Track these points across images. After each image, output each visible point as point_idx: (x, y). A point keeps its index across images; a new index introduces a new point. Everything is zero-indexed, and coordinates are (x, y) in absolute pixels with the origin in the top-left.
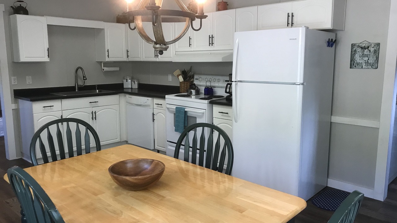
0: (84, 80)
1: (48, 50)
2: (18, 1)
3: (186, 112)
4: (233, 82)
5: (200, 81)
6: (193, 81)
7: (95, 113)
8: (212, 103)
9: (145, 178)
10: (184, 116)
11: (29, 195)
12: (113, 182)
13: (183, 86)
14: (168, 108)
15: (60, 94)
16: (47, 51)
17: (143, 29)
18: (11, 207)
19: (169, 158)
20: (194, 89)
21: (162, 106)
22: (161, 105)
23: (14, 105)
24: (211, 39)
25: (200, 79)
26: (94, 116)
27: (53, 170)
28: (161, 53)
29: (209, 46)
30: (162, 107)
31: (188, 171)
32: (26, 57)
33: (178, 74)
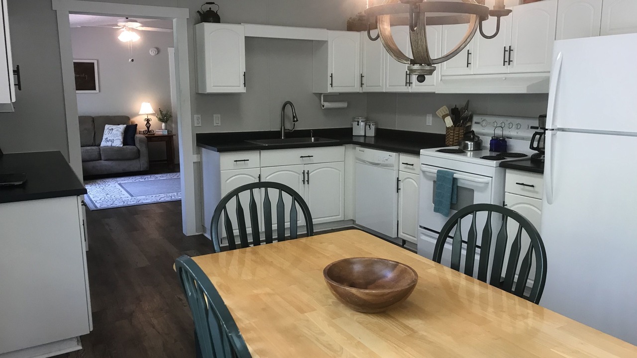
0: (294, 121)
1: (244, 75)
2: (207, 3)
3: (455, 180)
4: (547, 130)
5: (483, 126)
6: (470, 126)
7: (308, 173)
8: (504, 166)
9: (383, 295)
10: (451, 186)
11: (203, 304)
12: (329, 292)
13: (451, 134)
14: (424, 172)
15: (259, 143)
16: (243, 77)
17: (391, 38)
18: (185, 306)
19: (423, 261)
20: (470, 140)
21: (414, 167)
22: (412, 165)
23: (195, 156)
24: (507, 53)
25: (484, 123)
26: (306, 178)
27: (242, 262)
28: (421, 79)
29: (504, 65)
30: (414, 169)
31: (456, 287)
32: (214, 86)
33: (444, 114)
